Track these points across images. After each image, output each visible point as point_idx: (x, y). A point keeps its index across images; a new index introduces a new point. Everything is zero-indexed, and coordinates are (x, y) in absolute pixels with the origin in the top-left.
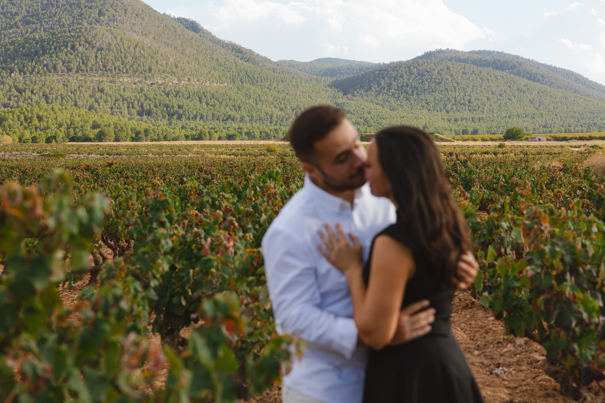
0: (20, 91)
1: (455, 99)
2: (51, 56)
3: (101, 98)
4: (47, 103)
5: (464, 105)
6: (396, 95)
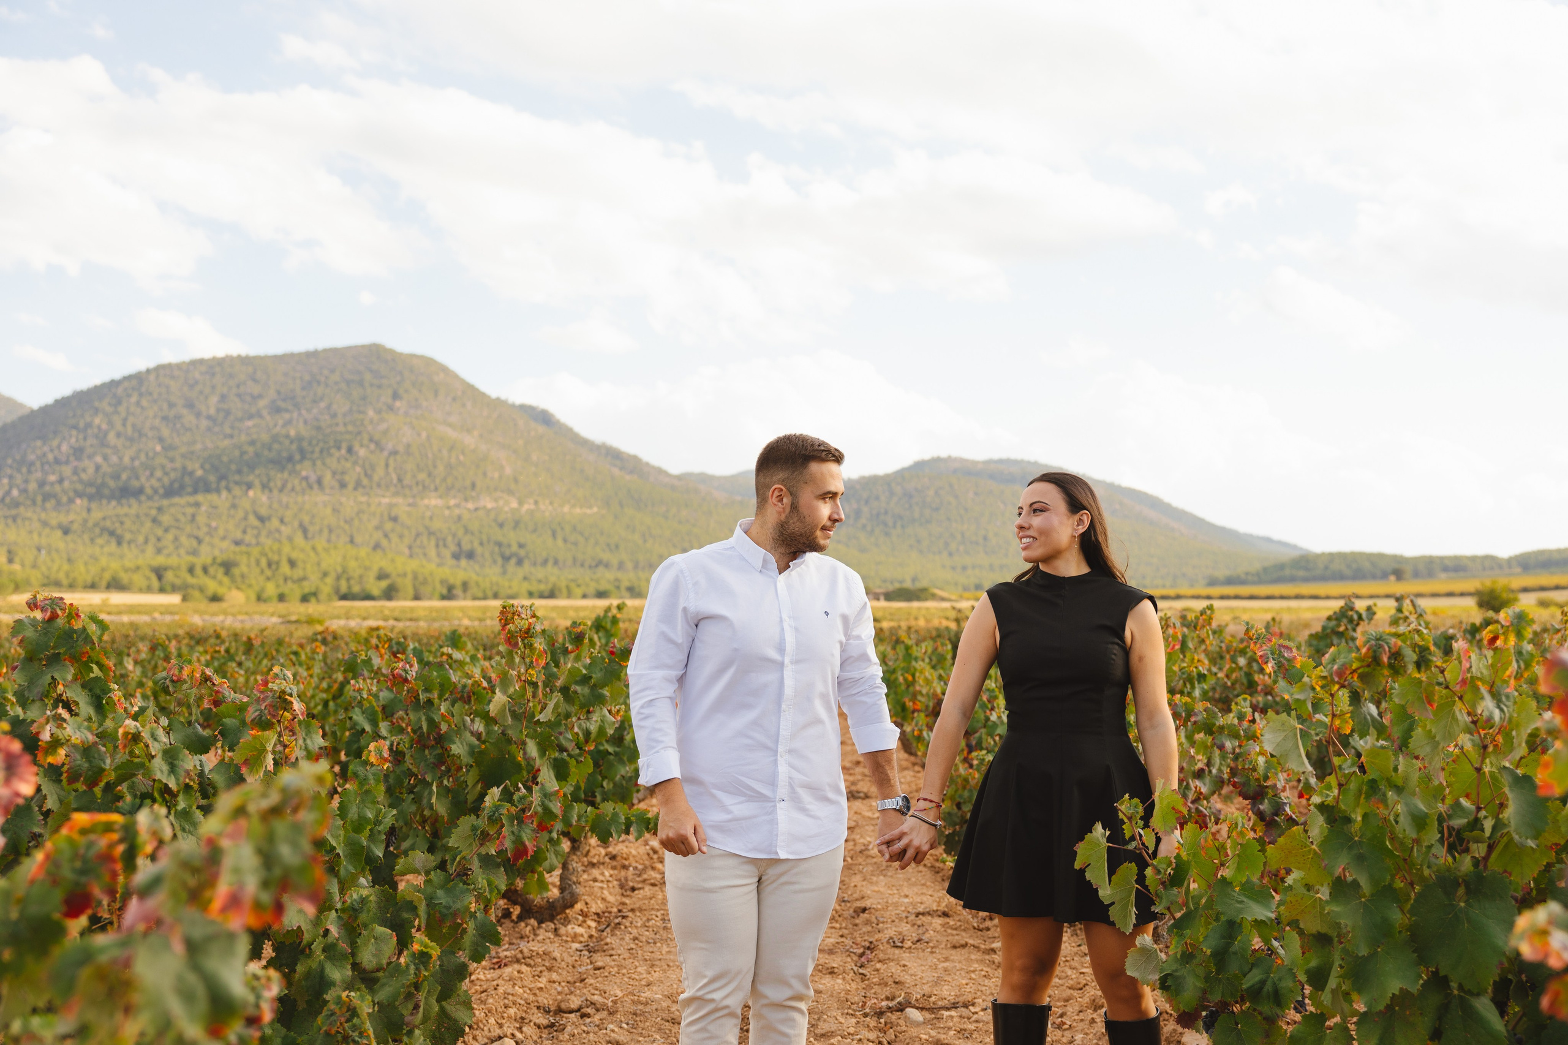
0: (262, 519)
1: (963, 535)
2: (314, 464)
3: (393, 530)
4: (306, 537)
5: (977, 543)
6: (869, 528)
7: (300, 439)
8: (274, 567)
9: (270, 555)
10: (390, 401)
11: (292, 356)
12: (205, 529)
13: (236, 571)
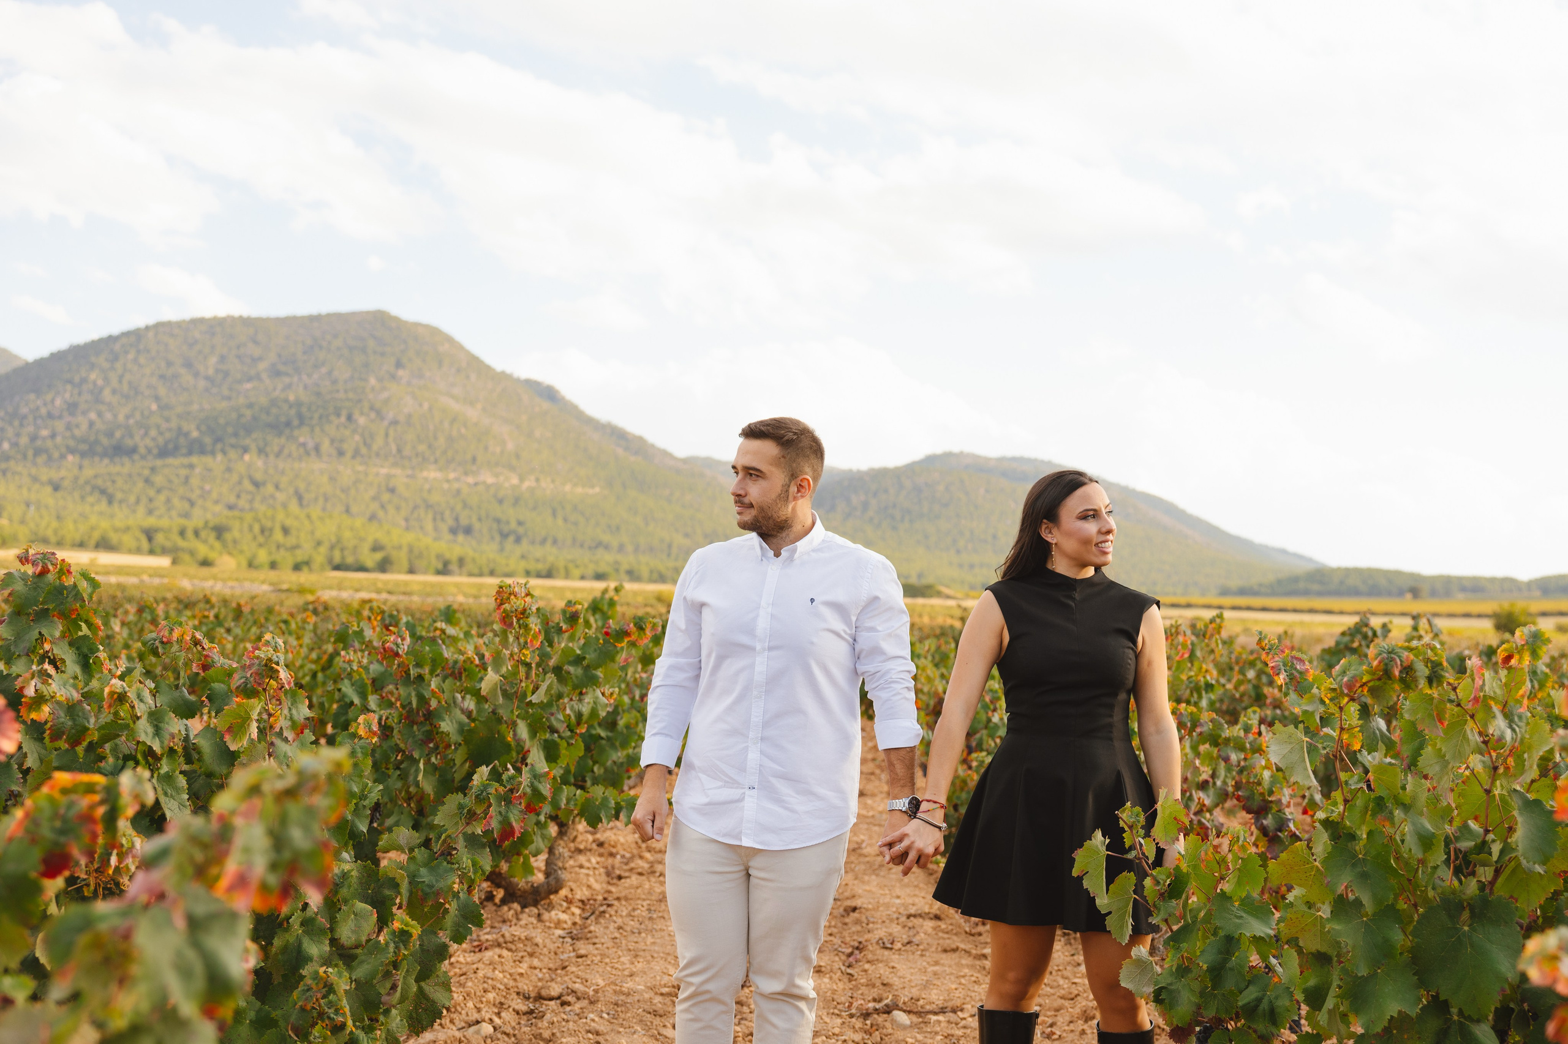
1: (972, 532)
3: (390, 502)
4: (301, 505)
7: (299, 404)
8: (267, 533)
9: (264, 521)
11: (294, 319)
12: (198, 492)
13: (228, 536)
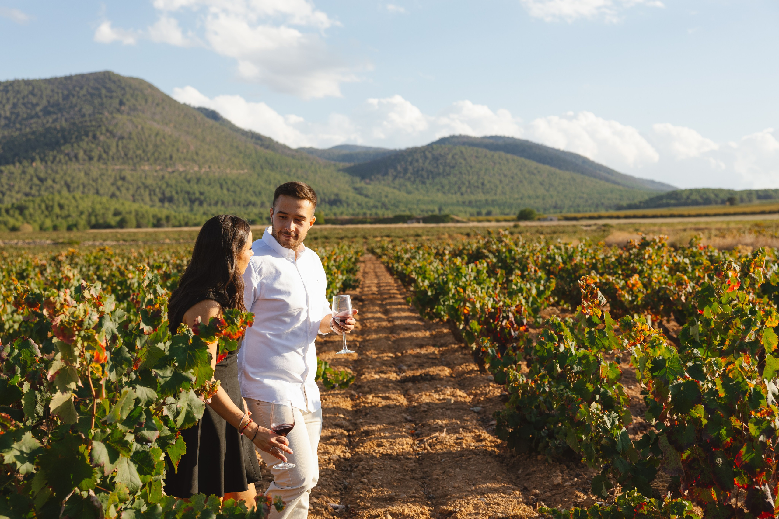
0: (41, 180)
1: (469, 182)
2: (72, 146)
3: (122, 186)
4: (69, 191)
5: (478, 187)
6: (412, 179)
7: (63, 130)
8: (50, 209)
9: (47, 202)
10: (118, 106)
11: (56, 79)
12: (6, 187)
13: (27, 212)
